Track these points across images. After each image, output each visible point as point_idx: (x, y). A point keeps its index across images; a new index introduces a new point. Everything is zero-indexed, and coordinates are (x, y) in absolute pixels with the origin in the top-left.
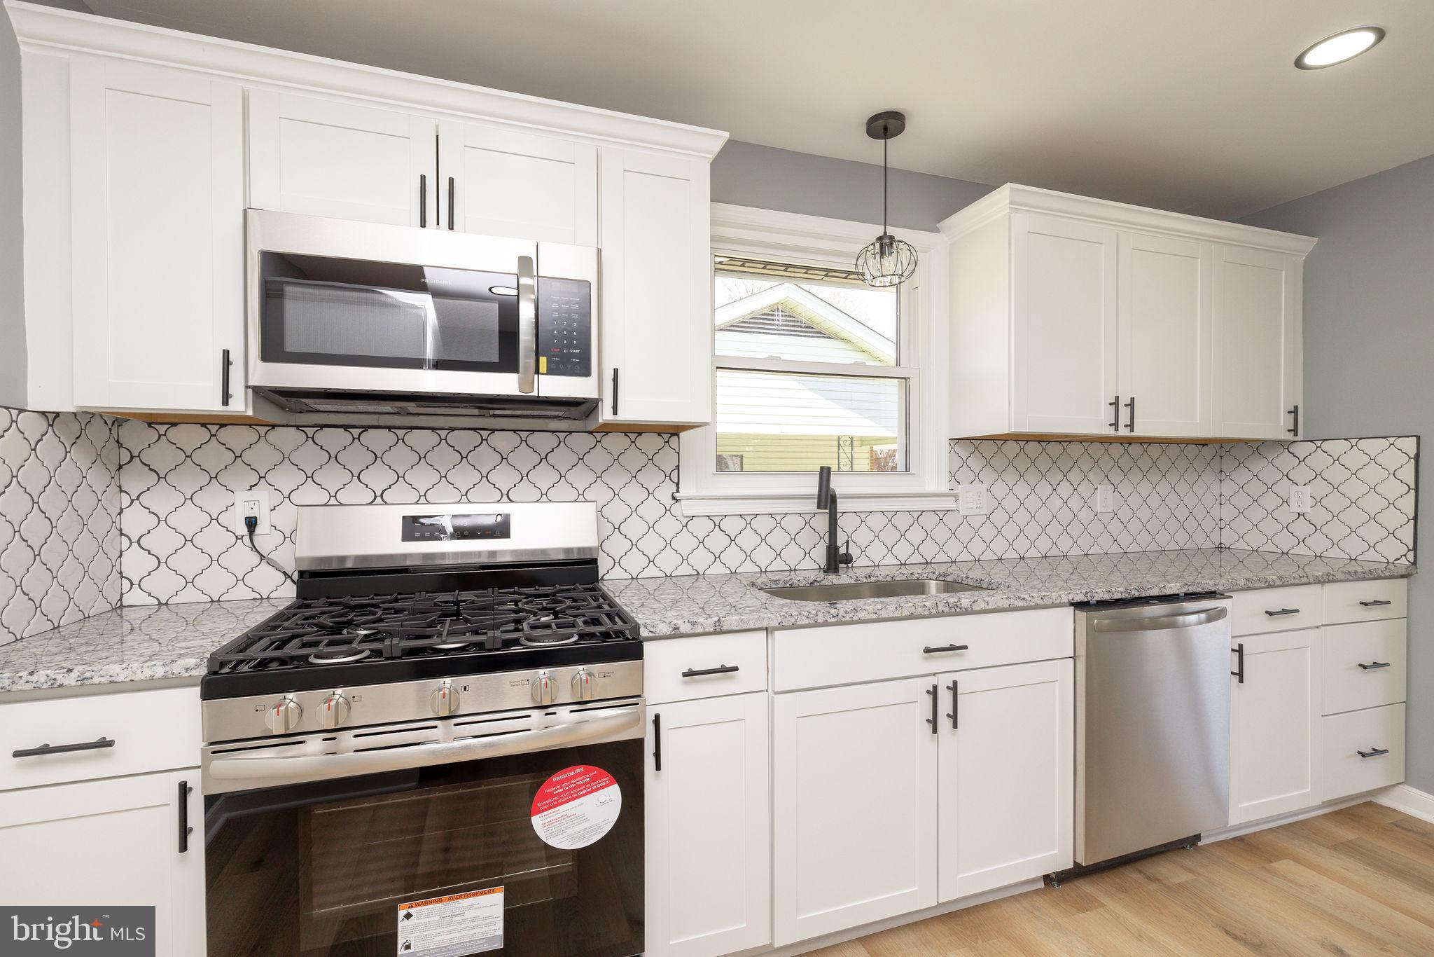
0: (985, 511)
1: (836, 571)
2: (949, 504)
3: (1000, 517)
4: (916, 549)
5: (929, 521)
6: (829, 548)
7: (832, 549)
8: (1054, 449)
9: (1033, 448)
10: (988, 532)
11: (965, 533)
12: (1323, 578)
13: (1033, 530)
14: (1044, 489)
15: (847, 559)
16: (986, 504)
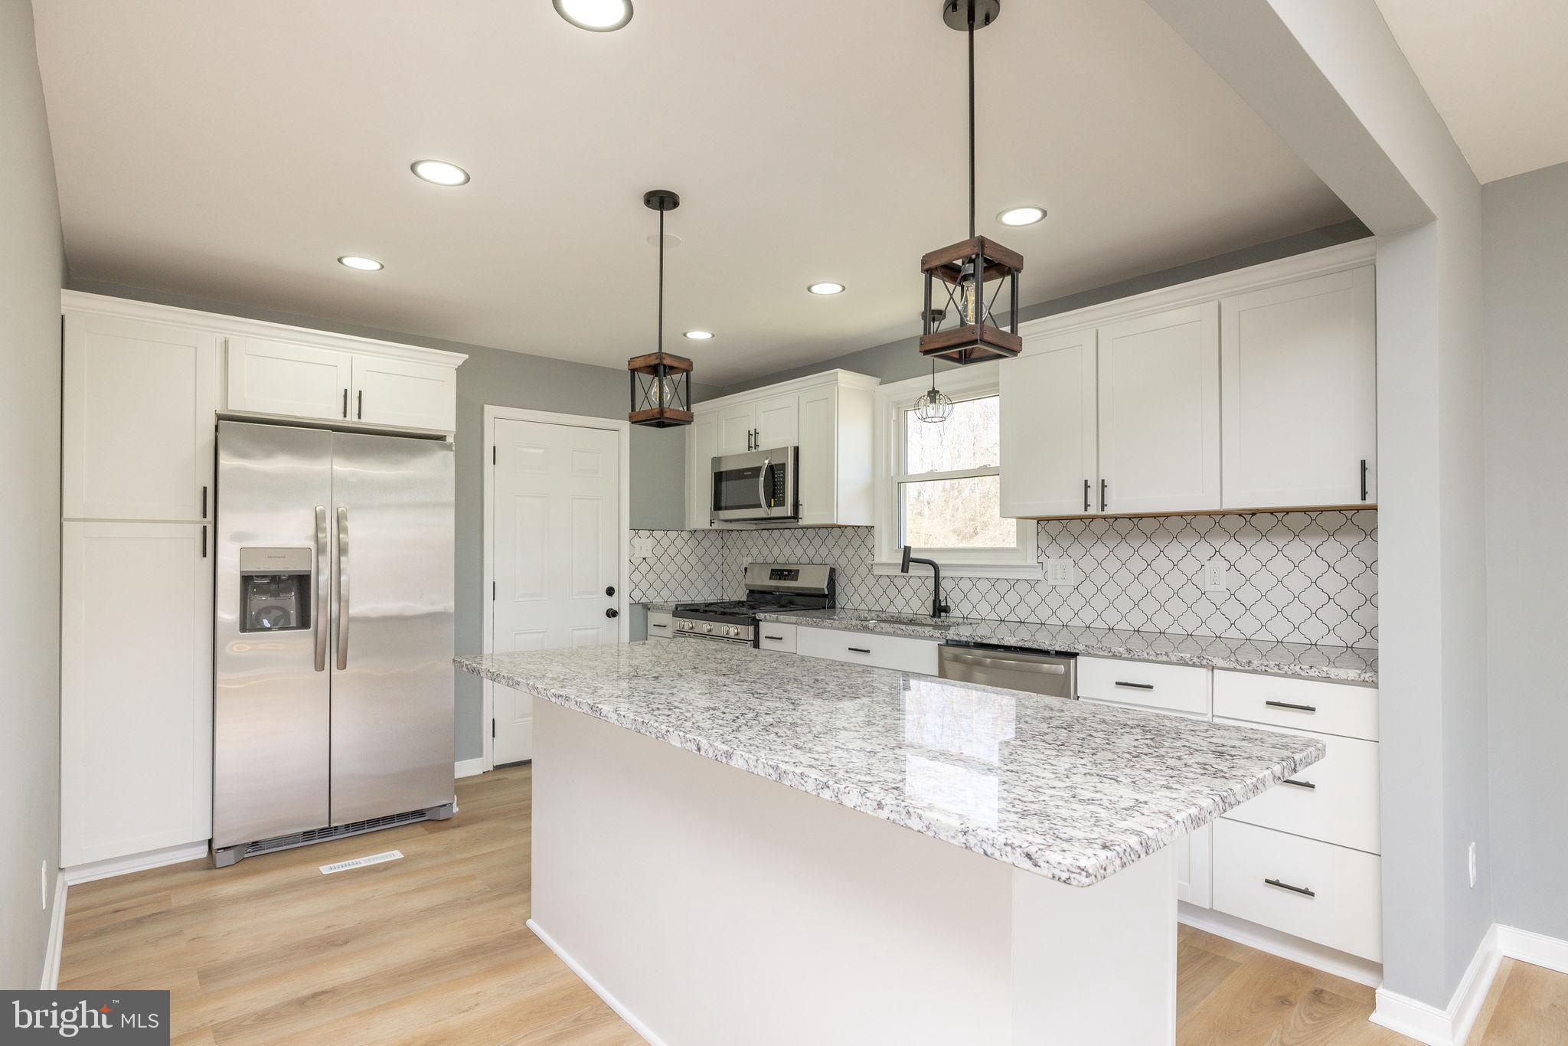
0: (1073, 582)
1: (939, 616)
2: (1038, 575)
3: (1088, 589)
4: (1012, 610)
5: (1023, 588)
6: (934, 601)
7: (936, 601)
10: (1076, 601)
11: (1054, 600)
13: (1124, 604)
14: (1136, 564)
15: (946, 610)
16: (1073, 577)
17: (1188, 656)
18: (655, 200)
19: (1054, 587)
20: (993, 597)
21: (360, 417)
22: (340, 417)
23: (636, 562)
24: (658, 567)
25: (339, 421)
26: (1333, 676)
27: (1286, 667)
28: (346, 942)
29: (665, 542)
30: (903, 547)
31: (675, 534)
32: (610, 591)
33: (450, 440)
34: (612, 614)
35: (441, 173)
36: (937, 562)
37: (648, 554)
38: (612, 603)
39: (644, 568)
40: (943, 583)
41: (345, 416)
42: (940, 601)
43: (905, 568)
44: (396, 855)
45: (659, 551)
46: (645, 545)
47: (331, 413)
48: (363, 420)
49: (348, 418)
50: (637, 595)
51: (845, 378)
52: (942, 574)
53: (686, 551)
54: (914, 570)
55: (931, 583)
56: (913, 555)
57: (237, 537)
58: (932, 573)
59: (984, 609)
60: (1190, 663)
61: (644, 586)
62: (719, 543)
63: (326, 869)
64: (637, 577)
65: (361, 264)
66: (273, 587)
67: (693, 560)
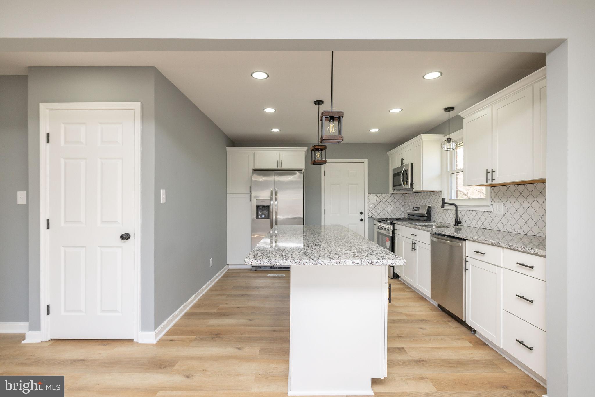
0: (503, 213)
1: (458, 225)
2: (491, 209)
3: (508, 215)
5: (486, 214)
6: (455, 219)
8: (530, 187)
9: (521, 187)
10: (504, 221)
11: (496, 220)
12: (495, 243)
13: (521, 222)
14: (526, 205)
15: (460, 223)
16: (502, 210)
17: (494, 241)
18: (317, 103)
19: (496, 214)
20: (477, 218)
21: (281, 167)
22: (277, 168)
23: (370, 204)
24: (378, 206)
25: (277, 169)
26: (539, 254)
27: (524, 248)
28: (259, 288)
29: (381, 198)
30: (441, 198)
31: (385, 195)
32: (361, 213)
33: (304, 171)
34: (362, 220)
35: (270, 110)
36: (457, 204)
37: (375, 202)
38: (362, 217)
39: (373, 206)
40: (459, 212)
41: (278, 167)
42: (458, 219)
43: (443, 206)
44: (284, 275)
45: (379, 200)
46: (373, 198)
47: (275, 167)
48: (282, 168)
49: (279, 168)
50: (371, 215)
51: (424, 136)
52: (459, 208)
53: (389, 201)
54: (446, 207)
55: (454, 212)
56: (446, 201)
57: (255, 197)
58: (454, 208)
59: (474, 223)
60: (495, 244)
61: (373, 212)
62: (403, 198)
63: (268, 275)
64: (370, 209)
65: (276, 130)
66: (263, 208)
67: (392, 203)
